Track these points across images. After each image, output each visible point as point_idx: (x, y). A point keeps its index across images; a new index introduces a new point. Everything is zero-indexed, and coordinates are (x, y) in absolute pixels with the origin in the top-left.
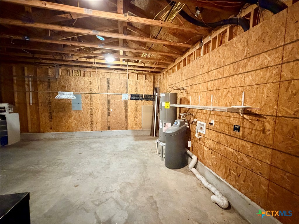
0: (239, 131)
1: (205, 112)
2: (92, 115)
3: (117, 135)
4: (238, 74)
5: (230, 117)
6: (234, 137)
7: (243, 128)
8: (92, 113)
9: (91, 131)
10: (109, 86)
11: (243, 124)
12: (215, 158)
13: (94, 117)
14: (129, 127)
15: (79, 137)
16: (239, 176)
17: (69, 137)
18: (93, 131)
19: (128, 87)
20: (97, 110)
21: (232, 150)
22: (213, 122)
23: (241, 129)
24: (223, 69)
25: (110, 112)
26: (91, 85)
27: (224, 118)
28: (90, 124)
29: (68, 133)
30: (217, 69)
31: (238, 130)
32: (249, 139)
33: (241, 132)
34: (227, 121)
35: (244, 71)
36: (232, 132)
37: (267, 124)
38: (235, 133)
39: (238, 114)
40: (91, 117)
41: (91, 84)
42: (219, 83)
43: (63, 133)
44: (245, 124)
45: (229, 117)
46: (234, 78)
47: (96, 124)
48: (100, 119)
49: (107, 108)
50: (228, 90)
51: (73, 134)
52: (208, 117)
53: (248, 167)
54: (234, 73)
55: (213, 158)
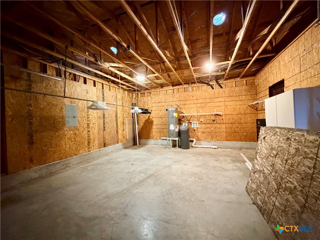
1: (196, 117)
2: (89, 131)
3: (112, 151)
5: (211, 117)
6: (213, 124)
7: (216, 120)
8: (89, 129)
9: (89, 152)
10: (103, 98)
13: (91, 133)
14: (120, 140)
15: (76, 163)
16: (217, 136)
17: (63, 167)
18: (90, 151)
19: (118, 100)
20: (94, 124)
21: (213, 129)
22: (202, 120)
23: (215, 120)
25: (105, 126)
26: (88, 95)
27: (208, 118)
28: (87, 143)
29: (62, 161)
30: (202, 99)
32: (219, 123)
33: (216, 122)
34: (210, 119)
36: (212, 122)
37: (223, 117)
38: (214, 122)
39: (214, 116)
40: (88, 134)
41: (87, 93)
42: (204, 105)
43: (54, 164)
44: (217, 118)
47: (93, 142)
48: (97, 136)
49: (103, 122)
50: (208, 107)
51: (69, 162)
52: (199, 119)
55: (204, 135)
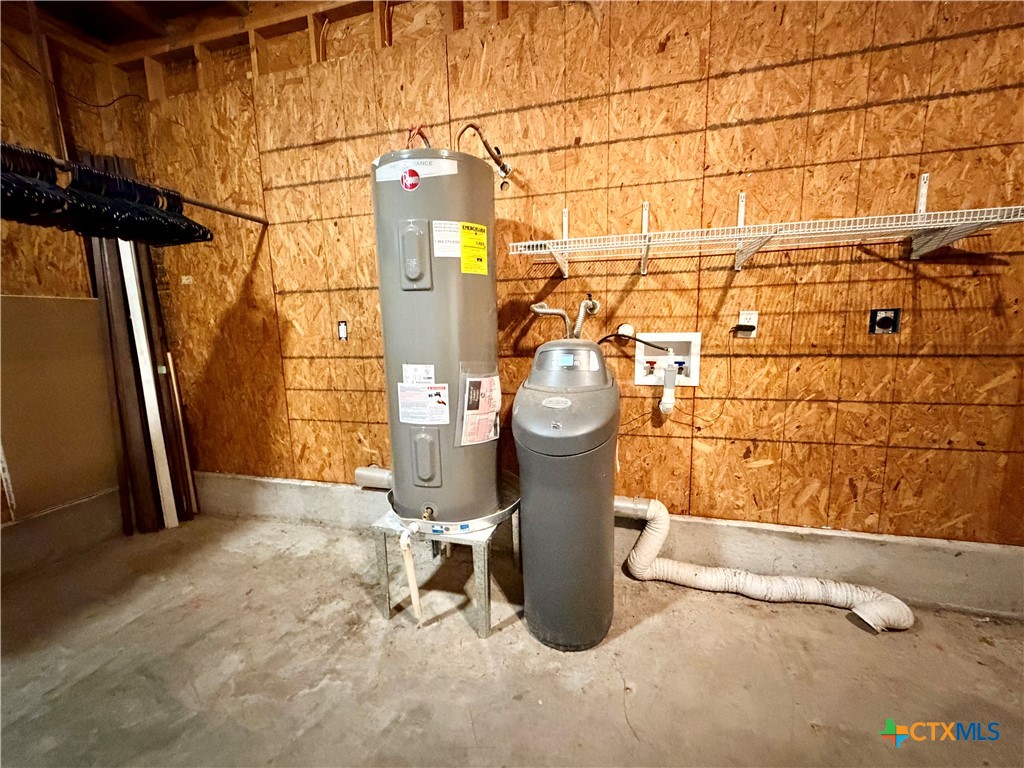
0: (895, 330)
1: (689, 280)
4: (894, 102)
5: (849, 281)
6: (869, 356)
7: (916, 312)
11: (914, 298)
12: (770, 467)
16: (895, 488)
21: (865, 405)
22: (749, 320)
24: (809, 73)
27: (822, 292)
30: (773, 67)
31: (891, 324)
32: (941, 346)
33: (905, 330)
34: (837, 303)
35: (923, 90)
36: (862, 339)
38: (879, 342)
39: (891, 266)
42: (785, 140)
44: (923, 296)
45: (846, 286)
46: (871, 117)
52: (710, 303)
53: (935, 441)
54: (873, 96)
55: (758, 469)
